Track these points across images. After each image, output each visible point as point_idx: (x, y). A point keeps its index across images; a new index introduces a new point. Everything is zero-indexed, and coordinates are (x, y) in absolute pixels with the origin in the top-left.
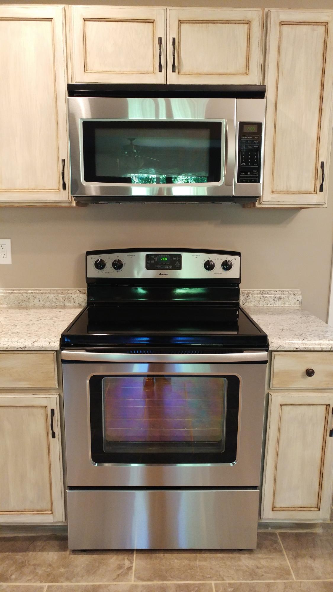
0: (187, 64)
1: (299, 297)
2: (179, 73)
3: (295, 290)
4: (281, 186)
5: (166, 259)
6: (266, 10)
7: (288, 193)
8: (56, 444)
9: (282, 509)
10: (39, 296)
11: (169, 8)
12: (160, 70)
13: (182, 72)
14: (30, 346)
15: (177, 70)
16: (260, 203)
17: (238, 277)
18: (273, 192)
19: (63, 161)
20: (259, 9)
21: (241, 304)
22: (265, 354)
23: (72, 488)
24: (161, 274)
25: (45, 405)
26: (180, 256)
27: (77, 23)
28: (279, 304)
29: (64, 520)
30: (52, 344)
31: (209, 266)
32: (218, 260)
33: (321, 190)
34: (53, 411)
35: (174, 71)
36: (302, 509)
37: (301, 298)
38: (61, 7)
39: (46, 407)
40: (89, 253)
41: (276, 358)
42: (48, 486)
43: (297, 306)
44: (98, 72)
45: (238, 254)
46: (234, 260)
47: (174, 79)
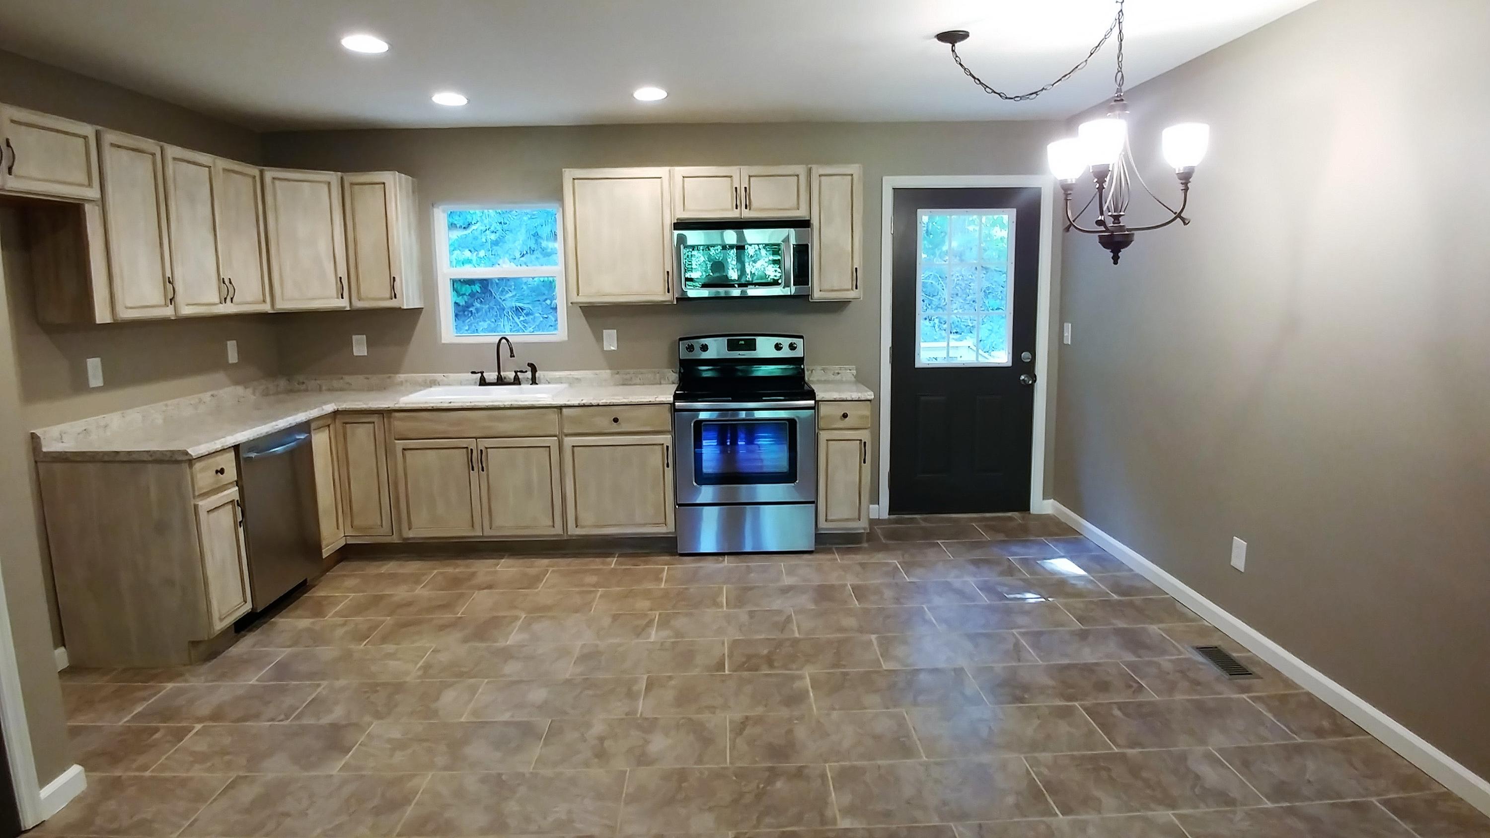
0: (755, 203)
1: (854, 372)
2: (750, 210)
3: (851, 367)
4: (826, 286)
5: (743, 342)
6: (810, 166)
7: (833, 291)
8: (669, 472)
9: (832, 521)
10: (640, 376)
11: (742, 167)
12: (737, 208)
13: (752, 208)
14: (654, 400)
15: (748, 208)
16: (811, 299)
17: (802, 356)
18: (820, 291)
19: (668, 272)
20: (804, 166)
21: (806, 379)
22: (812, 402)
23: (680, 505)
24: (739, 354)
25: (662, 443)
26: (755, 339)
27: (678, 179)
28: (838, 377)
29: (674, 530)
30: (669, 399)
31: (778, 347)
32: (785, 342)
33: (856, 288)
34: (667, 447)
35: (746, 208)
36: (847, 520)
37: (855, 373)
38: (667, 169)
39: (663, 444)
40: (681, 339)
41: (822, 406)
42: (663, 504)
43: (853, 379)
44: (694, 210)
45: (801, 337)
46: (799, 342)
47: (747, 214)
